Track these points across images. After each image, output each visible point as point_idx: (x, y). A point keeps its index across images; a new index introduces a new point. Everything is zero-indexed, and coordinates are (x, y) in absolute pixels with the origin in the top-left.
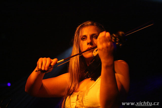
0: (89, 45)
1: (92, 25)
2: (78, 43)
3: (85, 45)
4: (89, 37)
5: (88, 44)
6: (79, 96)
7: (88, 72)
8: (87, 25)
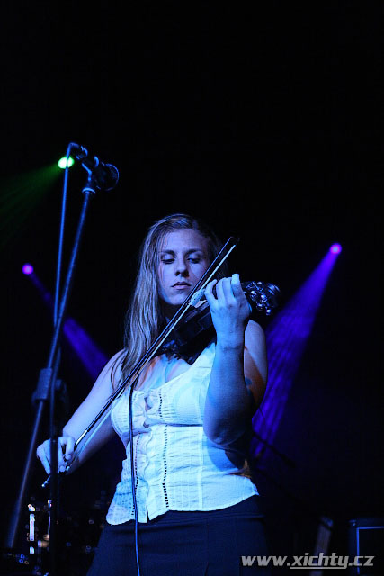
0: (179, 275)
1: (189, 226)
2: (154, 267)
3: (169, 274)
4: (180, 256)
5: (177, 273)
6: (151, 398)
7: (173, 342)
8: (178, 227)
